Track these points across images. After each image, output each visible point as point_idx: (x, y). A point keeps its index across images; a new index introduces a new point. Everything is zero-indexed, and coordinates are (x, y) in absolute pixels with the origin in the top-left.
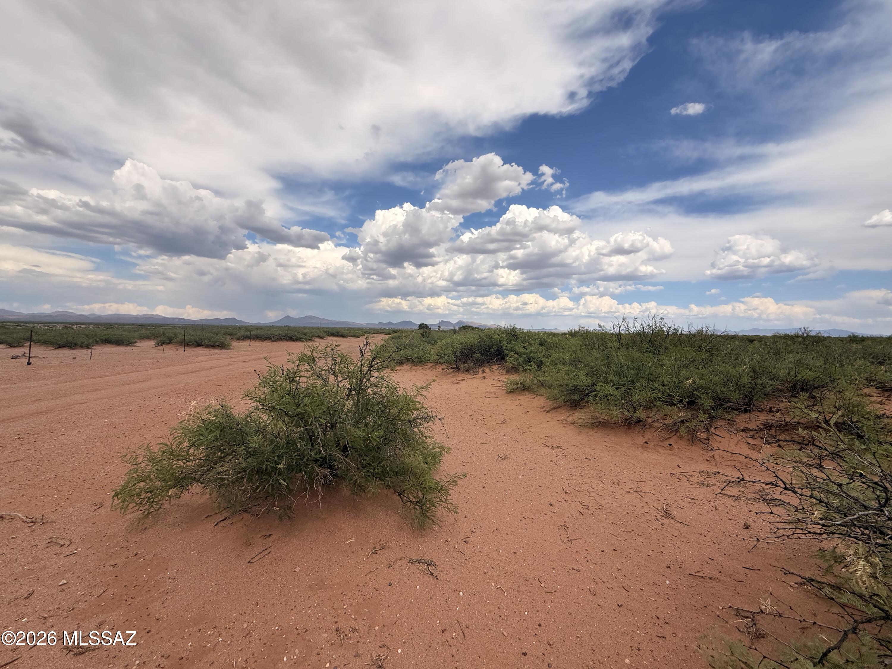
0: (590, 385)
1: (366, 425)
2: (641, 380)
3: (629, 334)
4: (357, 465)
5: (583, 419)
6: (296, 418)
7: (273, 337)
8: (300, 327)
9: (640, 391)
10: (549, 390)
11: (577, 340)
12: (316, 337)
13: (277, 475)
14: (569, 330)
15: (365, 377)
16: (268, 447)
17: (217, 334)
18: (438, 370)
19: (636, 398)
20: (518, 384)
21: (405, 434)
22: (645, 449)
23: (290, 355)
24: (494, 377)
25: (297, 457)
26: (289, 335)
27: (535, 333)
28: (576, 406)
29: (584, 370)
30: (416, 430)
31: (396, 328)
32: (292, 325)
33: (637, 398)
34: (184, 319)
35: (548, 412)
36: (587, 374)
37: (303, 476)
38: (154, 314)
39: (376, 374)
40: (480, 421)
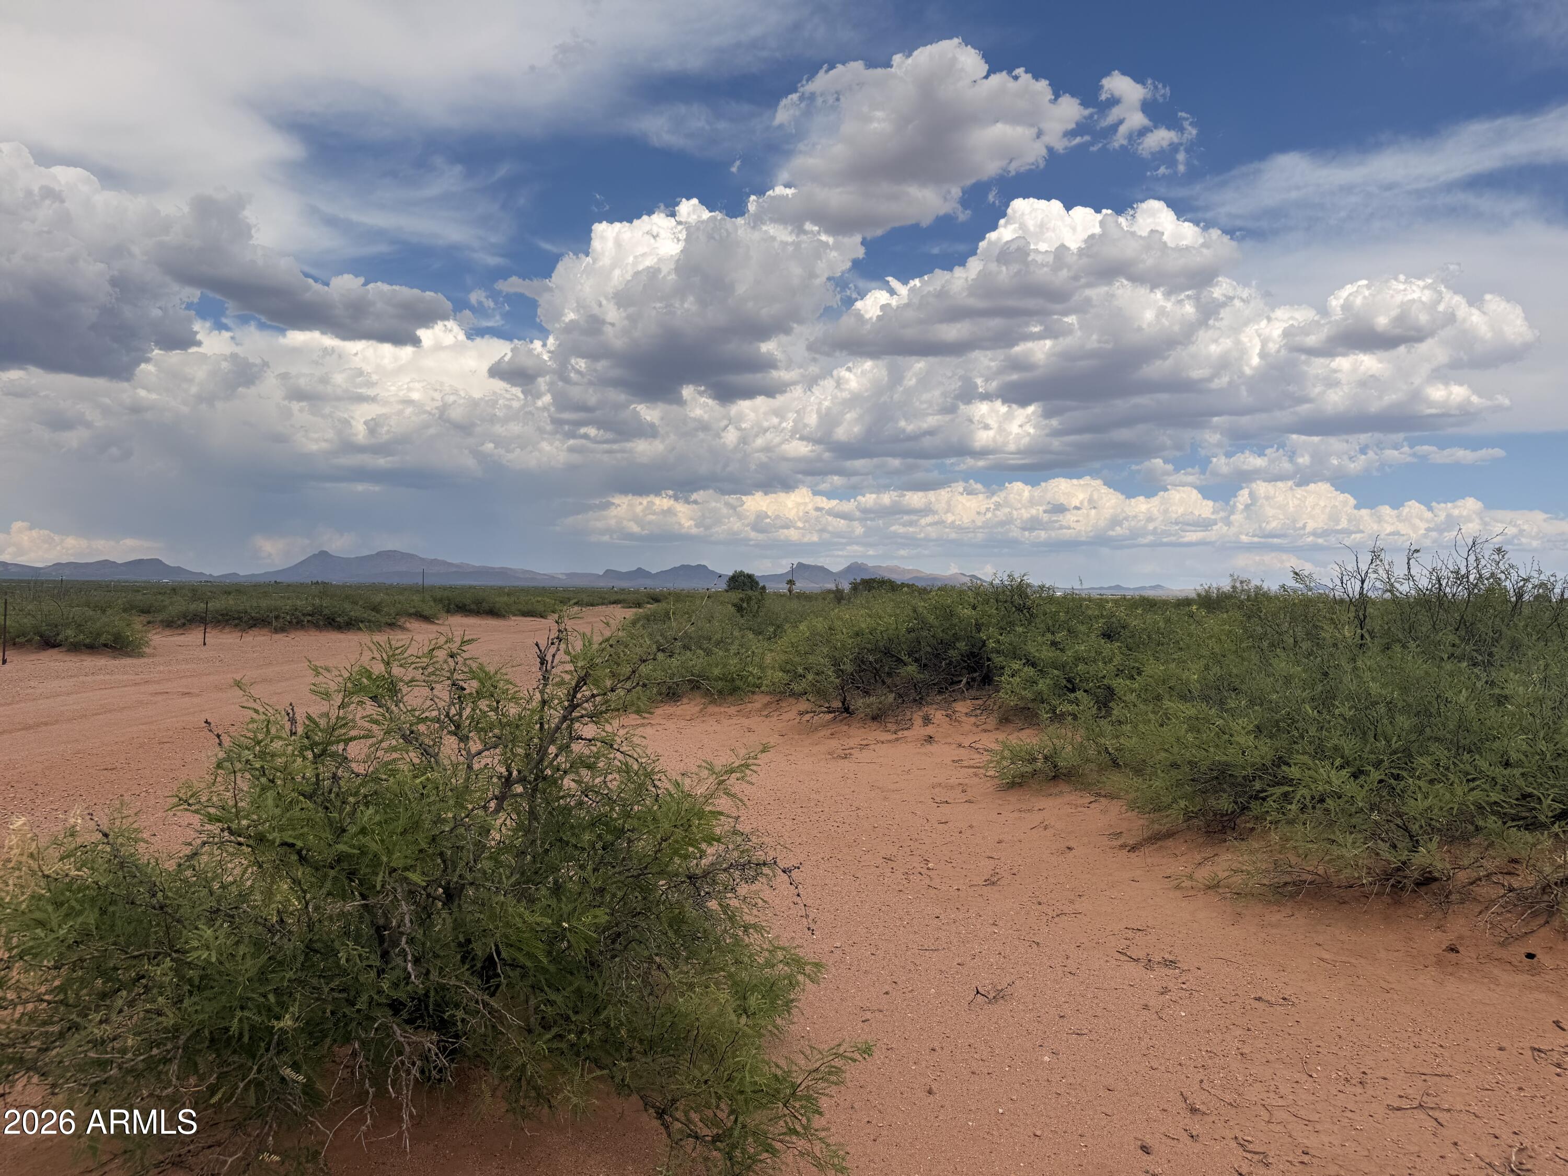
0: (1269, 764)
1: (557, 890)
2: (1433, 747)
3: (1395, 600)
4: (527, 1020)
5: (1248, 873)
6: (332, 873)
7: (277, 617)
8: (359, 587)
9: (1431, 782)
10: (1137, 781)
11: (1224, 622)
12: (410, 615)
13: (272, 1051)
14: (1199, 588)
15: (553, 741)
16: (249, 962)
17: (104, 611)
18: (785, 717)
19: (1414, 806)
20: (1035, 760)
21: (678, 922)
22: (1450, 969)
23: (318, 674)
24: (960, 739)
25: (336, 995)
26: (326, 612)
27: (1090, 600)
28: (1223, 831)
29: (1247, 715)
30: (713, 904)
31: (659, 586)
32: (336, 578)
33: (1422, 804)
35: (1133, 849)
36: (1259, 729)
37: (354, 1054)
39: (589, 730)
40: (915, 878)
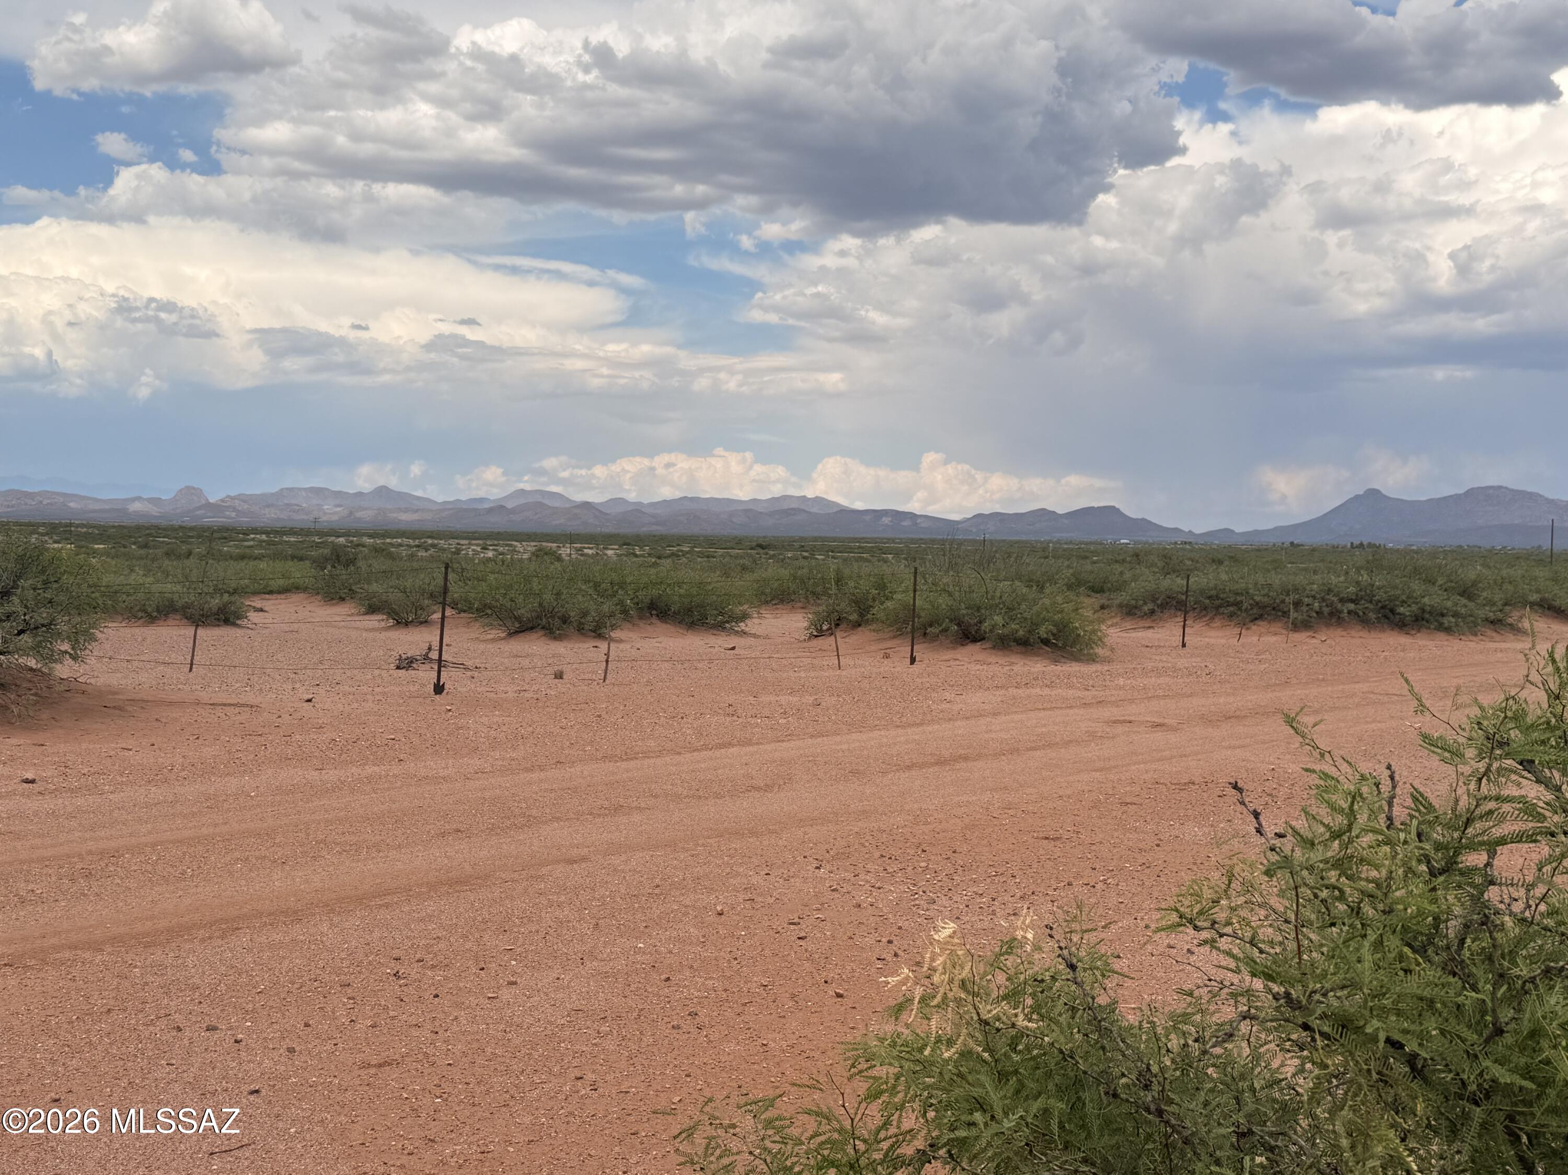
12: (1530, 606)
17: (1041, 587)
34: (912, 516)
38: (810, 495)
